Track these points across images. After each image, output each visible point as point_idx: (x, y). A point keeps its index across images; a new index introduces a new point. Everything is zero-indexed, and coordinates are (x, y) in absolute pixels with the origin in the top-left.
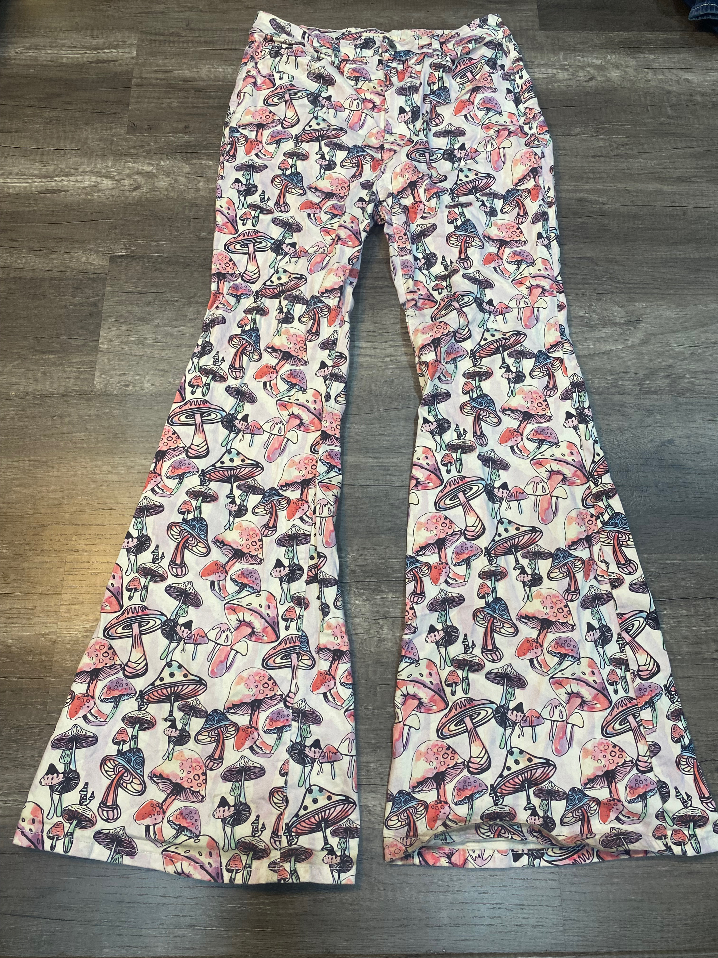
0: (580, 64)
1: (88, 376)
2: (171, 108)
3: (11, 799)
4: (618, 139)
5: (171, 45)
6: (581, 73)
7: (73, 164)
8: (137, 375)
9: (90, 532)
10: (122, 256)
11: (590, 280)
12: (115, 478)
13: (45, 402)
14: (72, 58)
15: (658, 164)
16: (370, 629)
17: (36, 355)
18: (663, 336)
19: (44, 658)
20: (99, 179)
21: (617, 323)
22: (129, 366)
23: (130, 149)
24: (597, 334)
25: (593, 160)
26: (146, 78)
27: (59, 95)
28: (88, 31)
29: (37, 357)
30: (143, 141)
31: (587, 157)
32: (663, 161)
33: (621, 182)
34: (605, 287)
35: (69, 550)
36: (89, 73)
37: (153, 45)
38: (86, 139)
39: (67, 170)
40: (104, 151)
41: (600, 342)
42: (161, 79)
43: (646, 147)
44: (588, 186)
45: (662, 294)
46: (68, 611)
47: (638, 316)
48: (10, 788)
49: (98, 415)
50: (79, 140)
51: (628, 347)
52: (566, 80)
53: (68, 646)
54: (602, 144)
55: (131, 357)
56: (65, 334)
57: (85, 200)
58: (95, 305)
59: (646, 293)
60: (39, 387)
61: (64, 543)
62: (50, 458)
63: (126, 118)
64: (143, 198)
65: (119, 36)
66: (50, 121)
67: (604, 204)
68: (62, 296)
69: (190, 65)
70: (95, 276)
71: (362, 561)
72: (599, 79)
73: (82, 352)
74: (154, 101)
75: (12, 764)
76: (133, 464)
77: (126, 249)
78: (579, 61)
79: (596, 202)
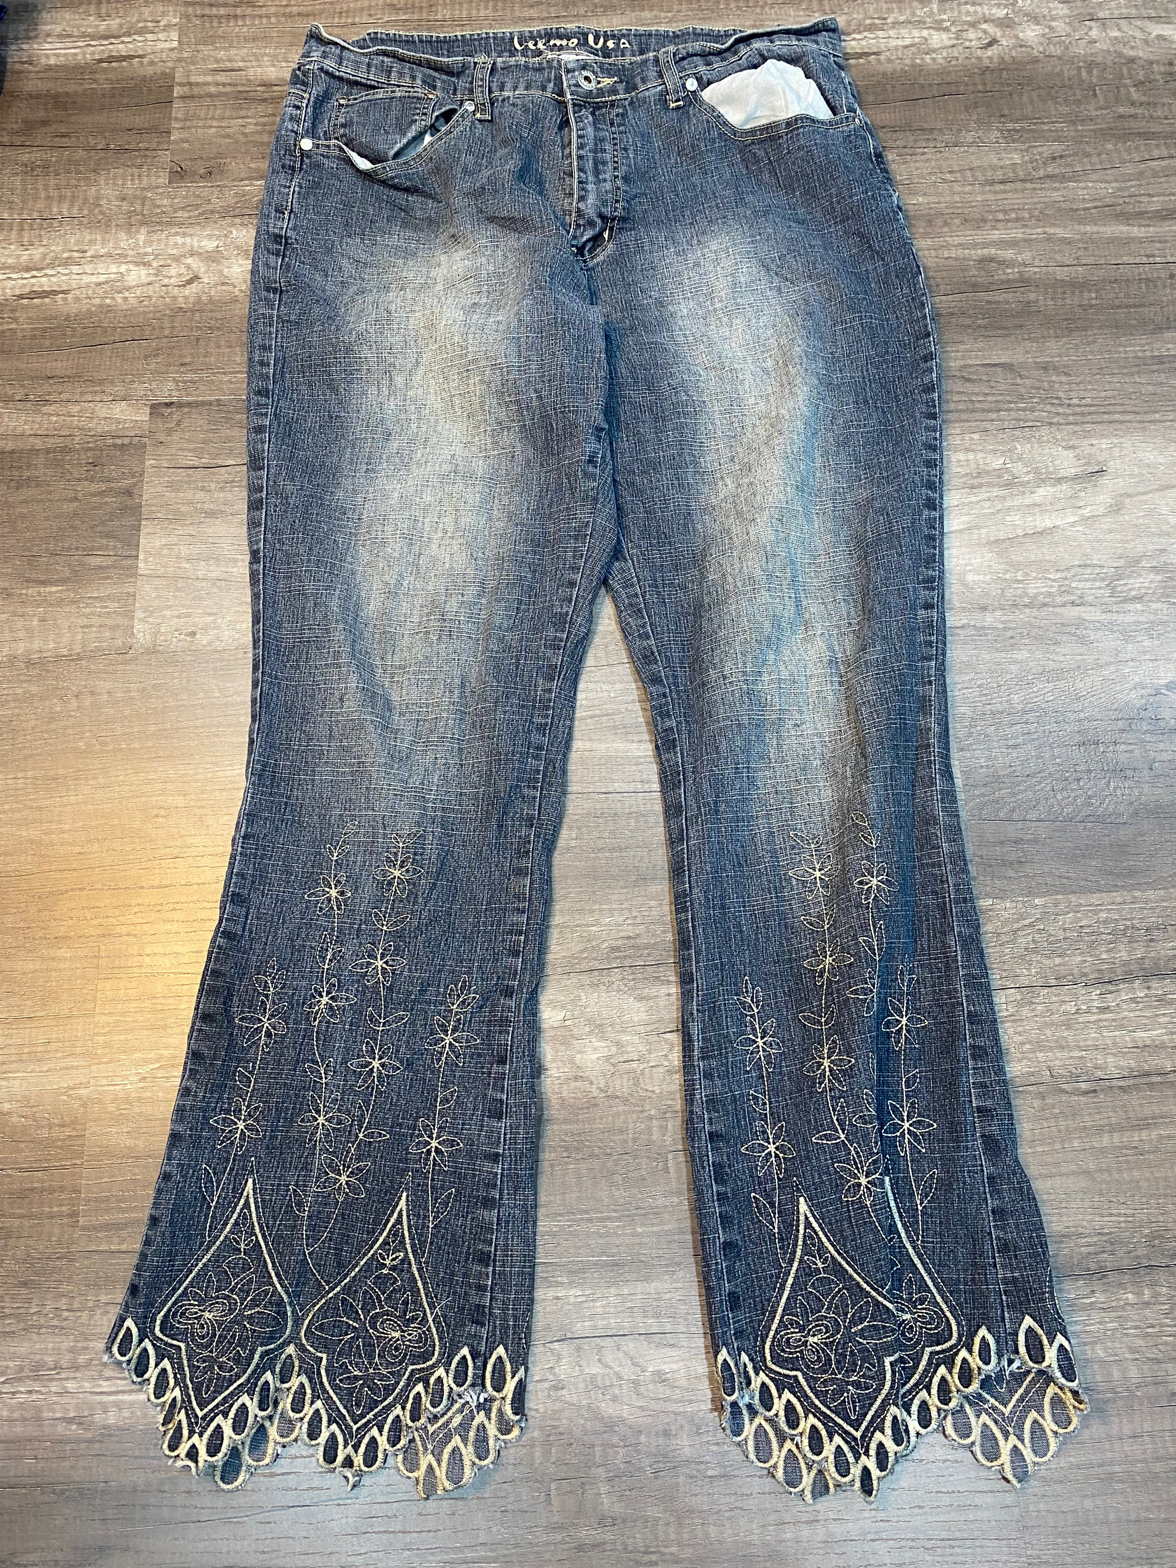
0: (969, 19)
1: (121, 621)
2: (245, 135)
3: (22, 1389)
4: (1045, 148)
5: (240, 23)
6: (972, 34)
7: (76, 244)
8: (209, 614)
9: (140, 901)
10: (172, 403)
11: (1011, 402)
12: (180, 801)
13: (48, 671)
14: (65, 55)
15: (1120, 189)
16: (650, 1051)
17: (28, 588)
18: (1145, 497)
19: (68, 1132)
20: (123, 268)
21: (1062, 478)
22: (194, 599)
23: (175, 212)
24: (1027, 501)
25: (1002, 187)
26: (197, 84)
27: (45, 123)
28: (93, 6)
29: (30, 591)
30: (198, 196)
31: (992, 183)
32: (1129, 184)
33: (1053, 225)
34: (1036, 414)
35: (104, 936)
36: (96, 81)
37: (208, 25)
38: (98, 198)
39: (65, 255)
40: (130, 218)
41: (1034, 514)
42: (224, 85)
43: (1095, 159)
44: (996, 235)
45: (1140, 422)
46: (107, 1045)
47: (1098, 464)
48: (21, 1369)
49: (144, 689)
50: (86, 201)
51: (1085, 520)
52: (946, 47)
53: (111, 1108)
54: (1017, 158)
55: (196, 583)
56: (77, 549)
57: (101, 306)
58: (129, 493)
59: (1110, 422)
60: (36, 646)
61: (95, 922)
62: (61, 772)
63: (165, 157)
64: (204, 298)
65: (146, 11)
66: (32, 169)
67: (1025, 265)
68: (69, 480)
69: (275, 56)
70: (126, 441)
71: (629, 931)
72: (1004, 43)
73: (108, 578)
74: (215, 124)
75: (22, 1325)
76: (209, 775)
77: (180, 390)
78: (968, 12)
79: (1010, 264)
